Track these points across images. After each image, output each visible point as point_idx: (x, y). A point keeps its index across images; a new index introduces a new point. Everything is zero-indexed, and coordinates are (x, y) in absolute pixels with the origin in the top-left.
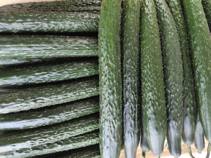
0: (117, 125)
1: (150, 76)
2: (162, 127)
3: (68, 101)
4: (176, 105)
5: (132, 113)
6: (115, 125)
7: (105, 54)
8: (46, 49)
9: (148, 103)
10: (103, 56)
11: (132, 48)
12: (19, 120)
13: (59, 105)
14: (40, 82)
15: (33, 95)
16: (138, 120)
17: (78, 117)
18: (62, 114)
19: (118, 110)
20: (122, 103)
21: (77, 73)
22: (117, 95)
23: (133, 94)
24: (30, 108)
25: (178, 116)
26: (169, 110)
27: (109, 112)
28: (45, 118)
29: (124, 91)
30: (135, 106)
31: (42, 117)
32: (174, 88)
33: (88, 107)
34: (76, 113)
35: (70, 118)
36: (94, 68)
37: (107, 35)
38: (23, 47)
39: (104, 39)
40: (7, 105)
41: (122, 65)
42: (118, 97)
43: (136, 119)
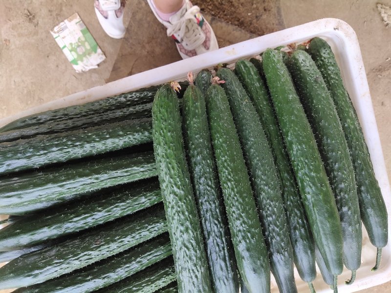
0: (200, 272)
1: (233, 198)
2: (262, 266)
3: (126, 249)
4: (277, 231)
5: (220, 251)
6: (197, 273)
7: (167, 178)
8: (84, 184)
9: (237, 236)
10: (165, 182)
11: (203, 163)
12: (60, 289)
13: (113, 256)
14: (81, 229)
15: (74, 252)
16: (230, 259)
17: (144, 268)
18: (119, 269)
19: (198, 251)
20: (203, 241)
21: (132, 206)
22: (192, 232)
23: (216, 224)
24: (74, 269)
25: (281, 245)
26: (269, 238)
27: (186, 257)
28: (97, 280)
29: (203, 221)
30: (222, 240)
31: (92, 279)
32: (270, 208)
33: (156, 252)
34: (140, 264)
35: (132, 273)
36: (155, 195)
37: (166, 154)
38: (52, 187)
39: (163, 160)
40: (41, 271)
41: (194, 187)
42: (195, 234)
43: (227, 258)
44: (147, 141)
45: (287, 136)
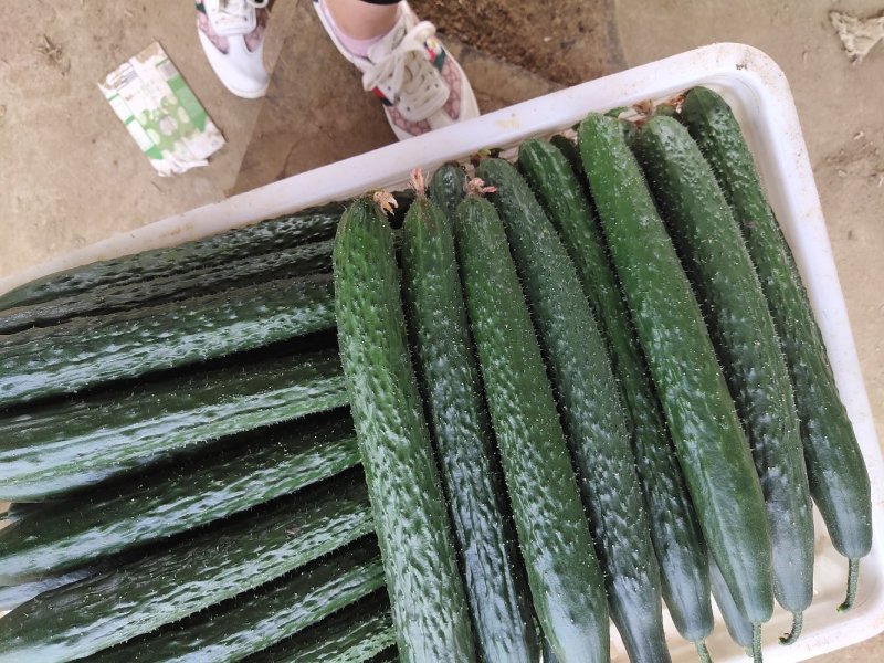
0: (450, 624)
1: (522, 453)
2: (590, 606)
3: (280, 575)
4: (623, 525)
5: (495, 574)
6: (442, 626)
7: (370, 410)
8: (181, 428)
9: (532, 537)
10: (365, 418)
11: (450, 374)
13: (251, 591)
14: (176, 531)
15: (162, 583)
16: (517, 593)
17: (321, 618)
18: (265, 622)
19: (444, 576)
20: (454, 552)
21: (293, 476)
22: (430, 531)
23: (483, 513)
24: (160, 624)
25: (633, 558)
26: (605, 542)
27: (417, 590)
28: (214, 647)
29: (454, 507)
30: (498, 549)
31: (202, 645)
32: (605, 474)
33: (349, 580)
34: (312, 608)
35: (294, 630)
36: (344, 450)
37: (366, 355)
38: (107, 436)
39: (360, 368)
40: (84, 630)
41: (431, 428)
42: (436, 536)
43: (511, 590)
44: (323, 326)
45: (640, 309)
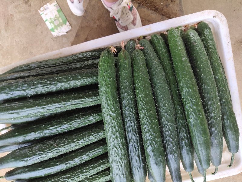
0: (124, 163)
1: (145, 120)
2: (161, 161)
3: (80, 147)
4: (171, 141)
5: (136, 151)
6: (122, 163)
7: (106, 106)
8: (56, 108)
9: (147, 142)
10: (105, 108)
11: (128, 98)
12: (41, 169)
13: (72, 151)
14: (54, 134)
15: (50, 147)
16: (142, 156)
17: (90, 159)
18: (76, 159)
19: (123, 151)
20: (126, 144)
21: (85, 122)
22: (120, 139)
23: (134, 135)
24: (49, 158)
25: (173, 149)
26: (166, 145)
27: (116, 154)
28: (62, 165)
29: (127, 133)
30: (138, 144)
31: (59, 164)
32: (167, 127)
33: (98, 150)
34: (88, 156)
35: (83, 162)
36: (99, 116)
37: (106, 92)
38: (37, 109)
39: (104, 95)
40: (29, 158)
41: (122, 112)
43: (140, 155)
44: (95, 83)
45: (180, 83)
